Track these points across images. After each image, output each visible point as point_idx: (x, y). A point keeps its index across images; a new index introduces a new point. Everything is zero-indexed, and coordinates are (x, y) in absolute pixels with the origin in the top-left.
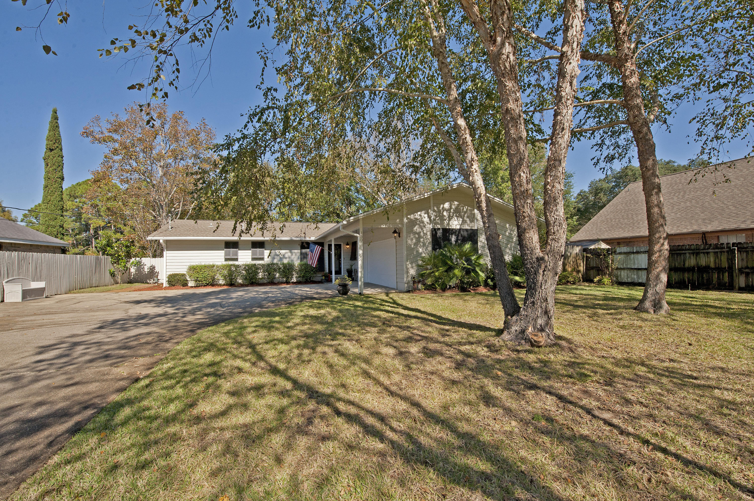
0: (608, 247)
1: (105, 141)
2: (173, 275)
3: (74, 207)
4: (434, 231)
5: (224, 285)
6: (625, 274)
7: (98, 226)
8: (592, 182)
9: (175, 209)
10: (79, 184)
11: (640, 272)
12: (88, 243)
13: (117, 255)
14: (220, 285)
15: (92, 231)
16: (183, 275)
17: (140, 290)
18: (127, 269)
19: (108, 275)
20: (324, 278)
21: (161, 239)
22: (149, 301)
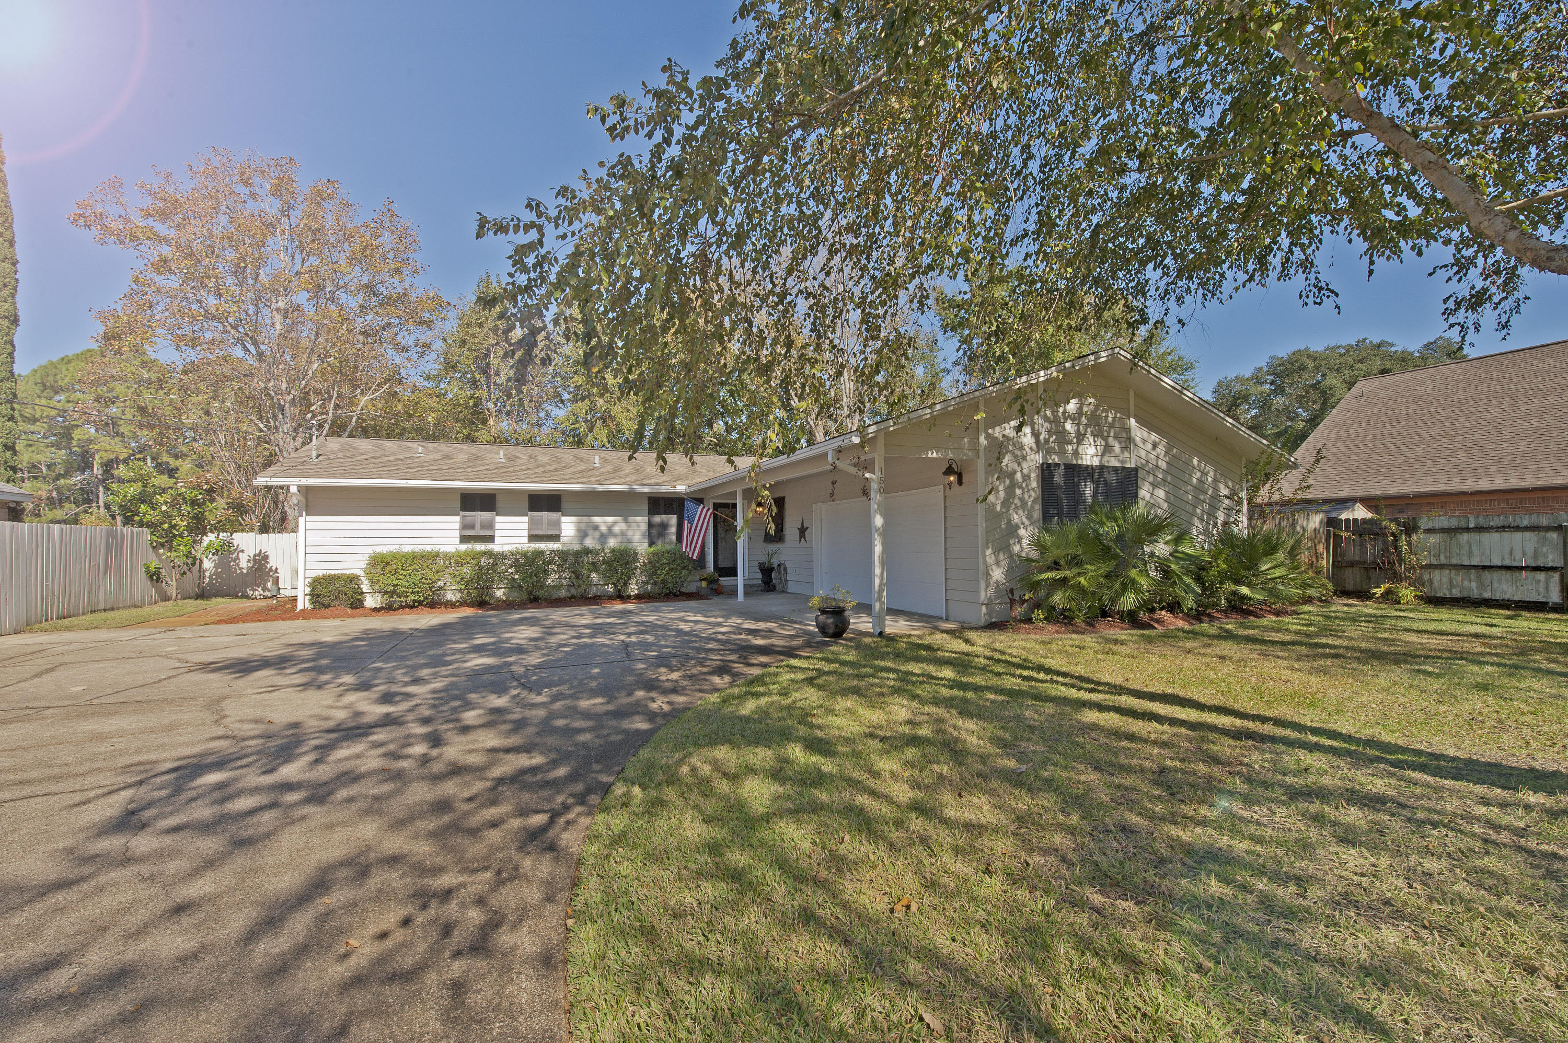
0: (1370, 515)
1: (134, 238)
2: (324, 577)
3: (53, 413)
4: (1046, 471)
5: (463, 604)
6: (1445, 580)
7: (112, 456)
8: (1220, 384)
9: (313, 417)
10: (66, 361)
11: (1487, 575)
12: (87, 497)
13: (166, 526)
14: (452, 605)
15: (97, 470)
16: (353, 579)
17: (235, 620)
18: (194, 561)
19: (142, 577)
20: (704, 584)
21: (294, 484)
22: (280, 662)
